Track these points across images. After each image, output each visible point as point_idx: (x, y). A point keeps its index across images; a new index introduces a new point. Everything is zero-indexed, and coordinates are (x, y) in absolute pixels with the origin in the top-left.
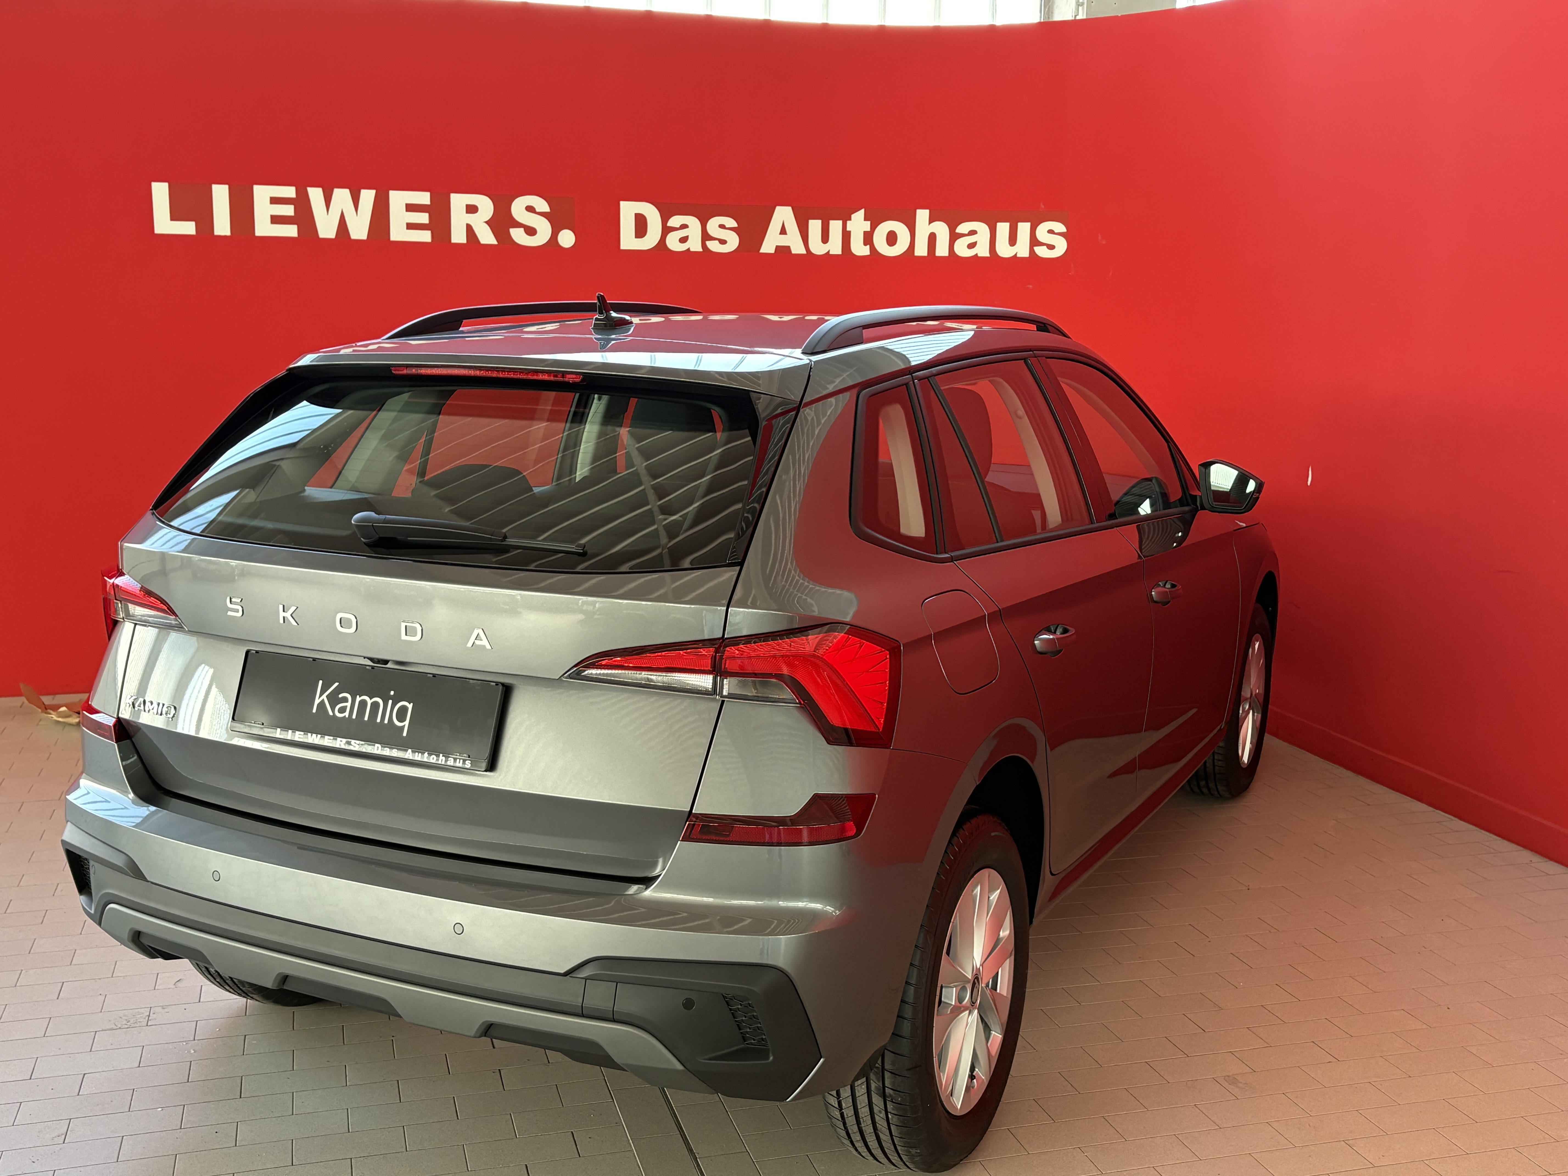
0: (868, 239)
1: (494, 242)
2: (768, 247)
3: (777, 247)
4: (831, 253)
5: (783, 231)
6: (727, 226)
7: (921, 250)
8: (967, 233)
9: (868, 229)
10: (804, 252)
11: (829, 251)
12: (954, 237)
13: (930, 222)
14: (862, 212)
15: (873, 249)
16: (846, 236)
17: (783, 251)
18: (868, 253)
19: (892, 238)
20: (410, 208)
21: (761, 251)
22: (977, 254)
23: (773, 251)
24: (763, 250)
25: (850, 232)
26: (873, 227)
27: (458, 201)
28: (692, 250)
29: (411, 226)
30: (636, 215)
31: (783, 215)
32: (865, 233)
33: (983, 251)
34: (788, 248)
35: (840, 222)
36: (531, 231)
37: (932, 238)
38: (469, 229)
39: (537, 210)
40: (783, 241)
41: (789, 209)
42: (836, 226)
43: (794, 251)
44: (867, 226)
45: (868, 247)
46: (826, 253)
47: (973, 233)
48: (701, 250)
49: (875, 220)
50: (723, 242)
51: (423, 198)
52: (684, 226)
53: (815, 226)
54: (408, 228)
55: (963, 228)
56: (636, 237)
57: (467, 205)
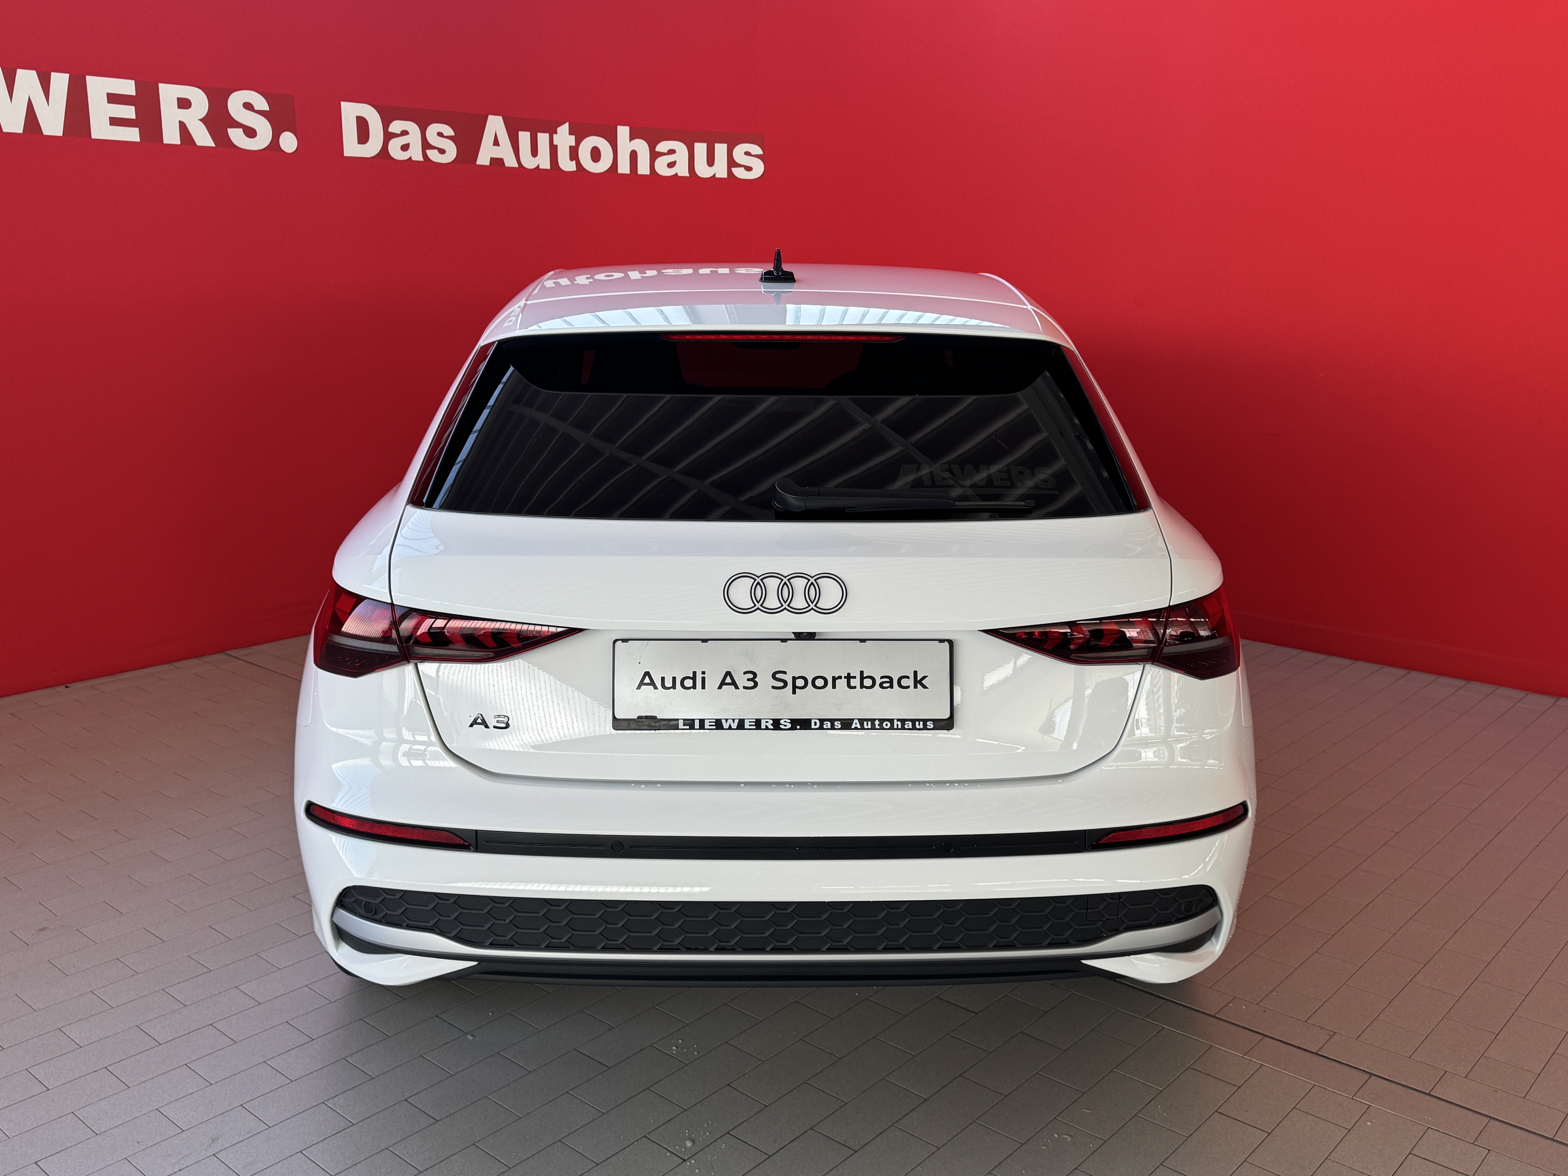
0: (574, 153)
1: (210, 143)
2: (483, 159)
3: (491, 159)
4: (541, 167)
5: (496, 143)
6: (445, 135)
7: (624, 168)
8: (666, 152)
9: (573, 144)
10: (516, 165)
11: (538, 166)
12: (654, 155)
13: (632, 138)
14: (567, 124)
15: (579, 164)
16: (553, 150)
17: (497, 162)
18: (574, 169)
19: (596, 154)
20: (113, 98)
21: (478, 163)
22: (677, 174)
23: (488, 163)
24: (480, 162)
25: (556, 146)
26: (578, 142)
27: (169, 93)
28: (413, 159)
29: (115, 122)
30: (357, 117)
31: (495, 125)
32: (571, 147)
33: (682, 170)
34: (501, 160)
35: (547, 135)
36: (250, 133)
37: (634, 155)
38: (183, 126)
39: (256, 108)
40: (497, 153)
41: (500, 119)
42: (543, 138)
43: (507, 165)
44: (571, 140)
45: (574, 162)
46: (536, 168)
47: (672, 152)
48: (422, 159)
49: (580, 134)
50: (442, 151)
51: (127, 87)
52: (405, 133)
53: (524, 137)
54: (111, 124)
55: (663, 147)
56: (359, 143)
57: (179, 99)
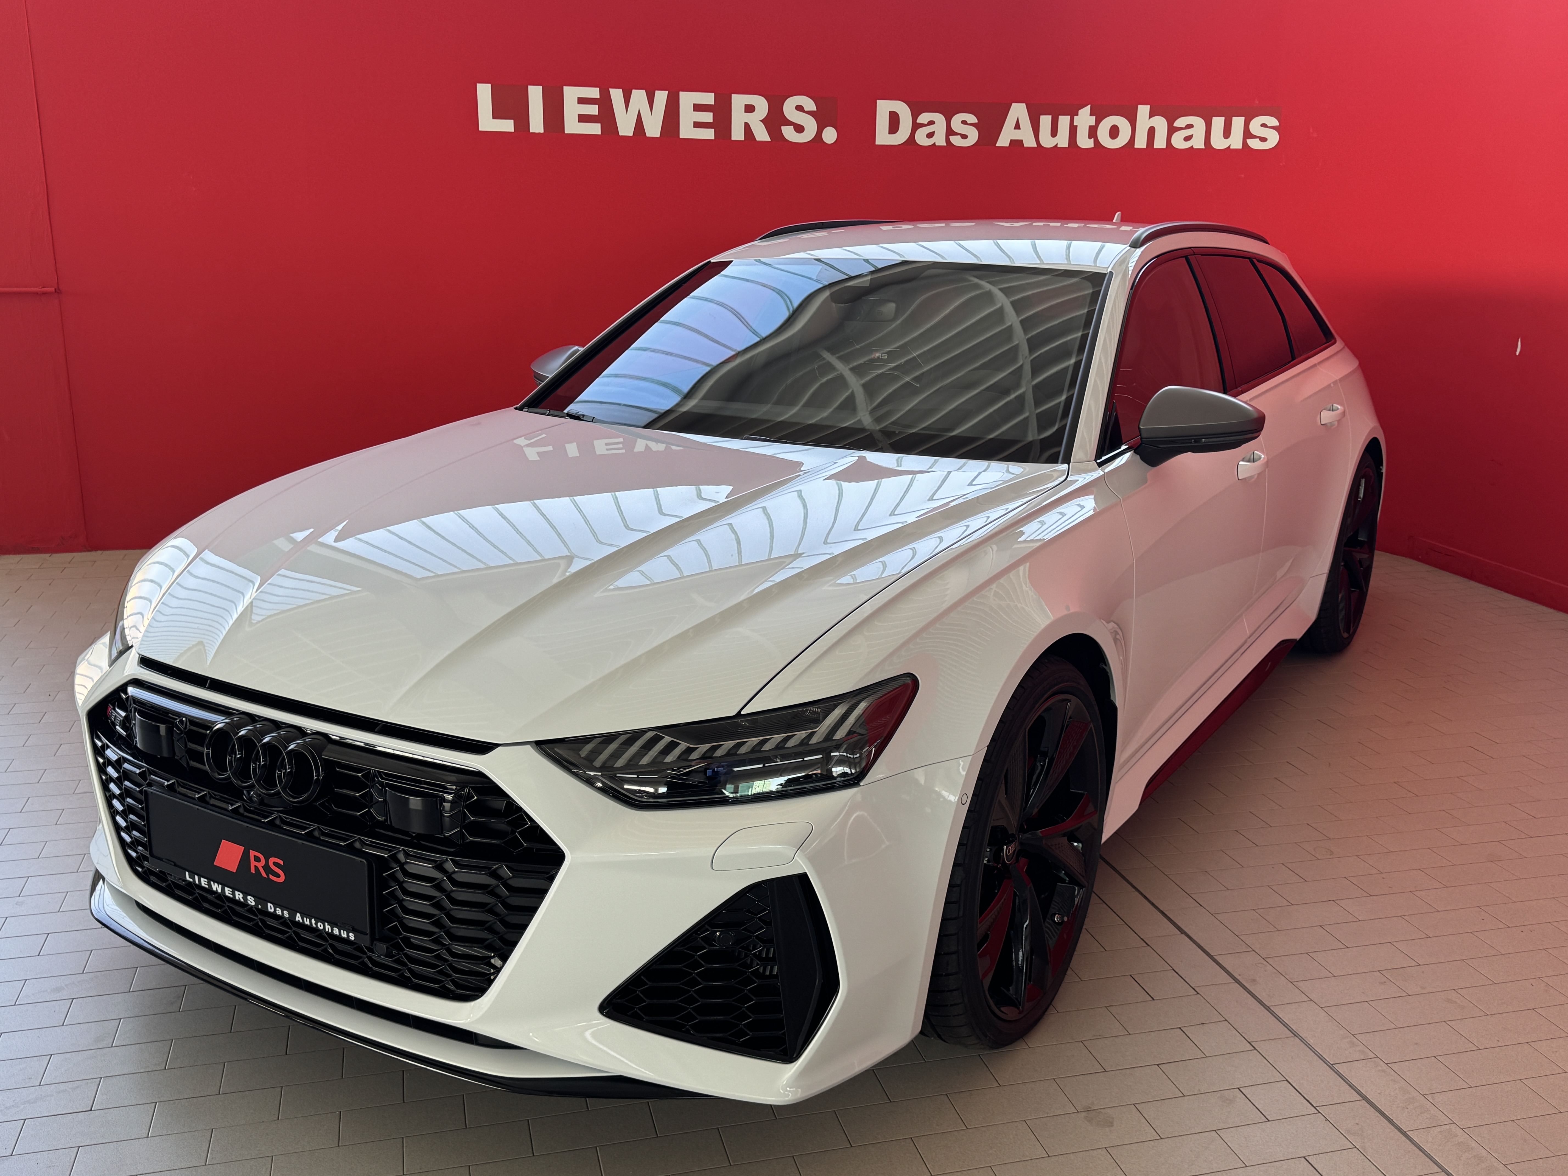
0: (1093, 132)
1: (767, 138)
2: (1003, 141)
3: (1012, 141)
5: (1017, 126)
6: (968, 122)
8: (1184, 126)
9: (1094, 124)
10: (1035, 145)
11: (1057, 144)
12: (1172, 130)
13: (1151, 117)
14: (1089, 106)
15: (1097, 142)
16: (1073, 130)
17: (1016, 144)
18: (1092, 146)
19: (1114, 132)
20: (698, 108)
21: (997, 145)
22: (1192, 146)
23: (1007, 145)
24: (1000, 143)
25: (1077, 126)
26: (1098, 122)
27: (739, 101)
28: (937, 144)
29: (698, 125)
30: (890, 112)
32: (1090, 127)
33: (1198, 143)
34: (1021, 142)
35: (1069, 117)
36: (799, 129)
37: (1152, 132)
38: (747, 126)
39: (806, 110)
40: (1017, 135)
41: (1023, 106)
42: (1064, 120)
43: (1026, 144)
44: (1092, 121)
45: (1092, 139)
46: (1054, 146)
47: (1190, 126)
48: (945, 145)
49: (1100, 115)
50: (964, 137)
51: (708, 98)
52: (931, 123)
53: (1046, 121)
54: (694, 127)
55: (1180, 122)
56: (890, 133)
57: (746, 105)
